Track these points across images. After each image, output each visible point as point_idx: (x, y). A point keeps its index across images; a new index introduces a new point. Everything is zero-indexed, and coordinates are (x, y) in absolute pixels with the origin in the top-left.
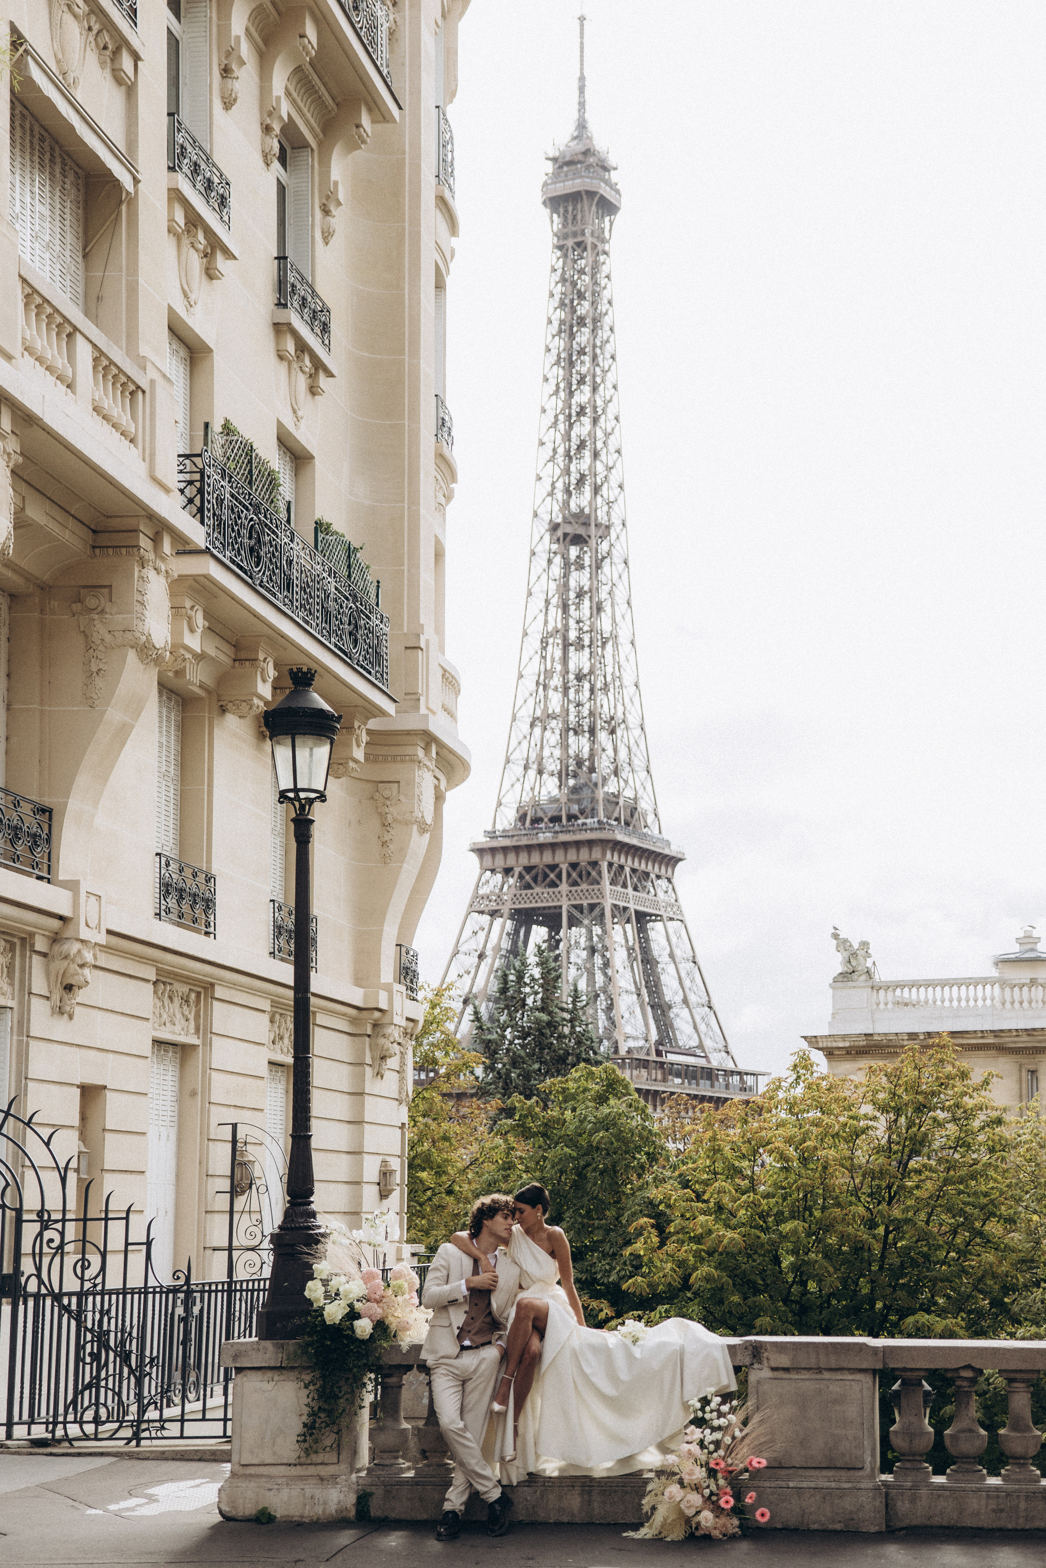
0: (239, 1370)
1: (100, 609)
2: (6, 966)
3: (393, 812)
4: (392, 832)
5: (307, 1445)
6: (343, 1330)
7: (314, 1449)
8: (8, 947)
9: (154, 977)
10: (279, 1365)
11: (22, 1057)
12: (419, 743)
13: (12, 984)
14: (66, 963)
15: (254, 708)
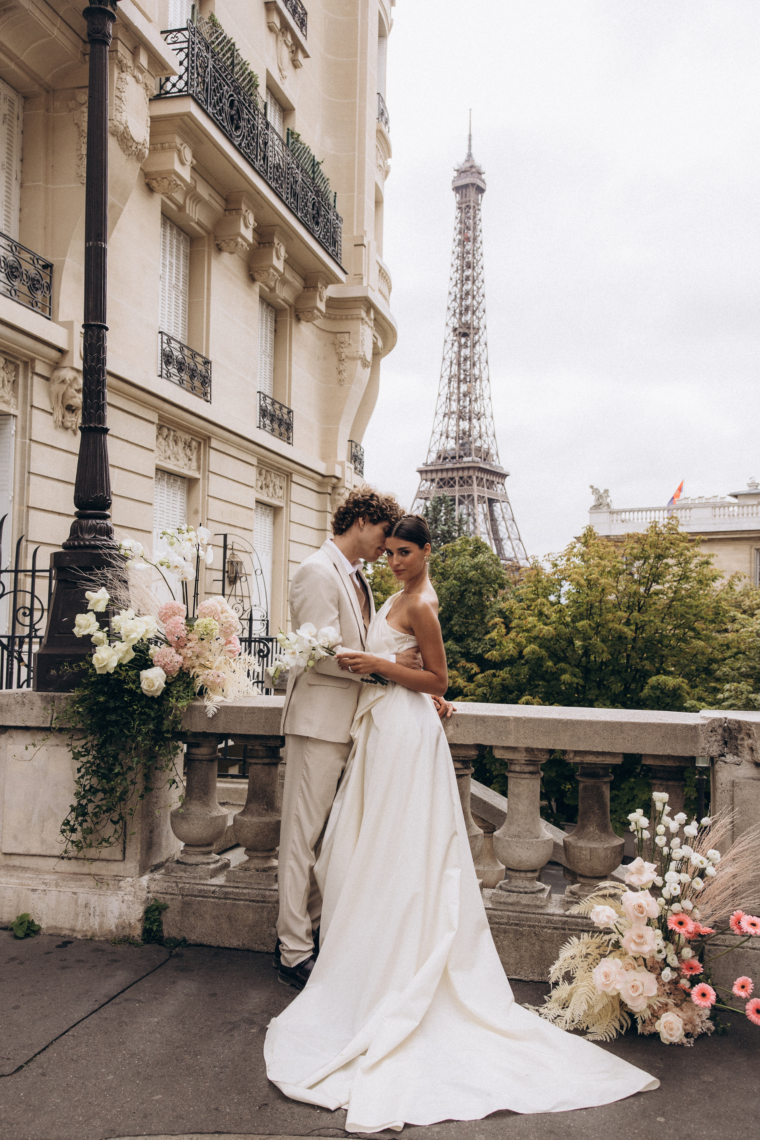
2: (9, 382)
3: (346, 352)
4: (345, 365)
5: (74, 837)
6: (124, 682)
7: (88, 842)
8: (11, 367)
9: (157, 421)
10: (48, 725)
11: (26, 456)
12: (363, 307)
13: (16, 397)
14: (64, 386)
15: (240, 246)
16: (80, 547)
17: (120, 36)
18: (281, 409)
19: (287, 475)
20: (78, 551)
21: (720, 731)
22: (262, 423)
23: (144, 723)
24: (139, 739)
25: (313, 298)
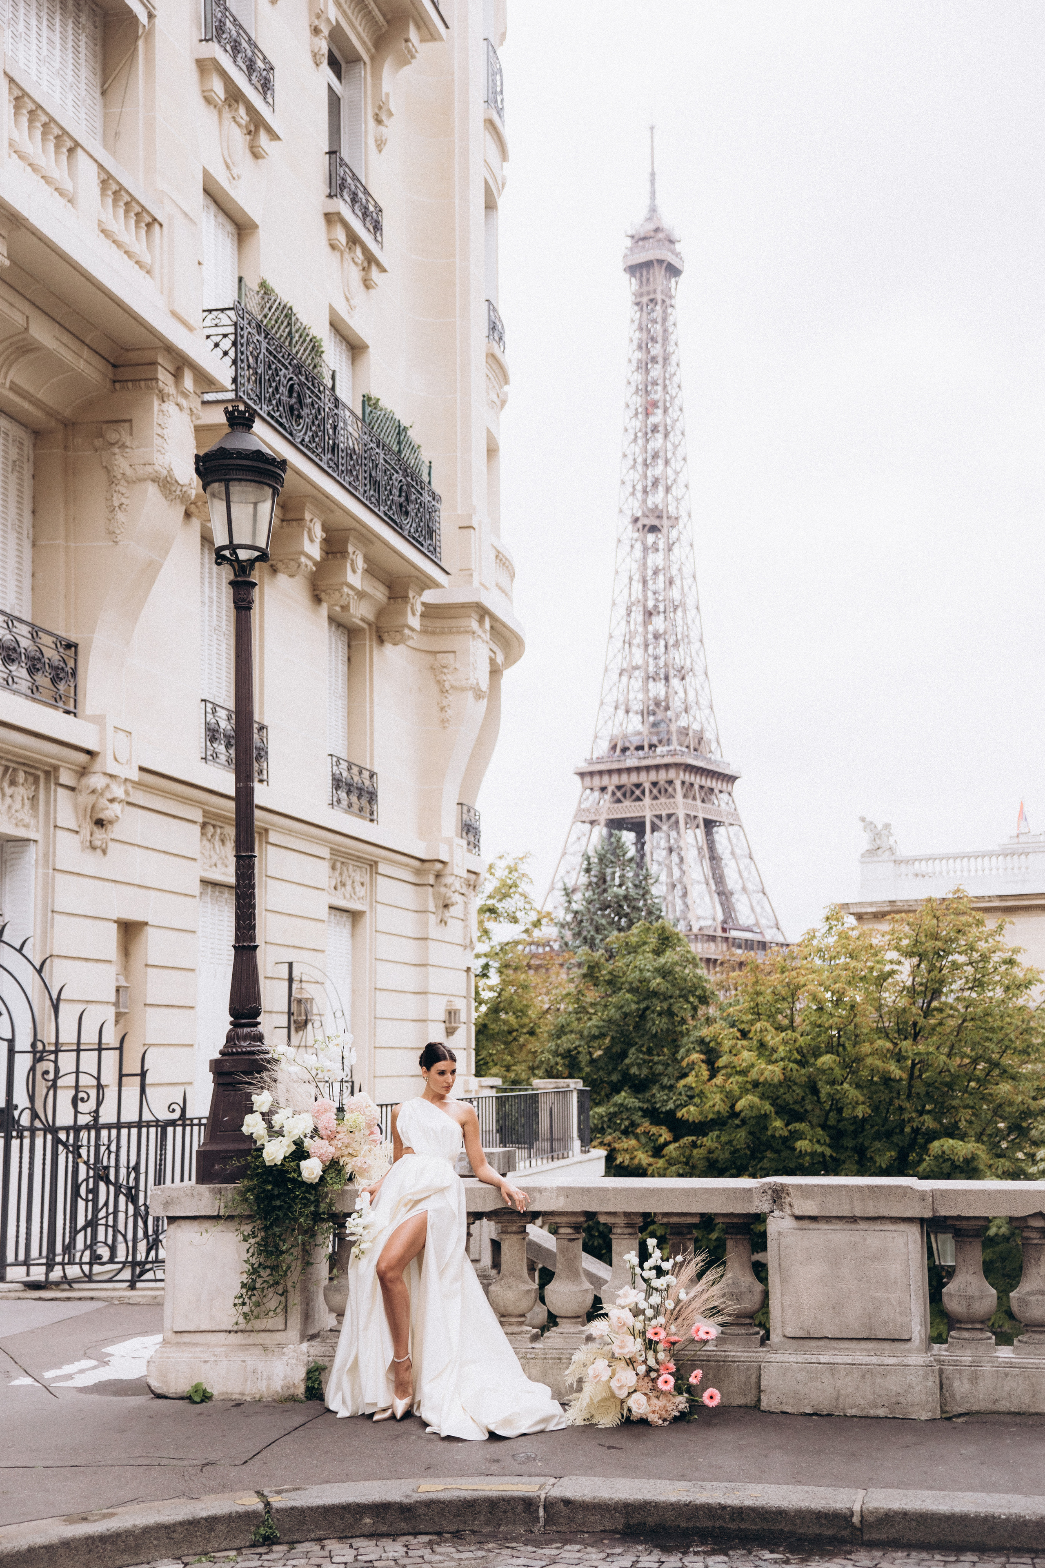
0: (172, 1219)
1: (120, 443)
2: (29, 799)
3: (450, 679)
4: (450, 698)
5: (246, 1309)
6: (287, 1172)
7: (255, 1313)
8: (30, 781)
9: (200, 819)
10: (216, 1214)
11: (48, 890)
12: (473, 615)
13: (36, 816)
14: (94, 797)
15: (303, 567)
16: (238, 1053)
17: (160, 361)
18: (360, 773)
19: (371, 866)
20: (233, 1057)
22: (335, 799)
23: (305, 1206)
24: (302, 1220)
25: (405, 614)
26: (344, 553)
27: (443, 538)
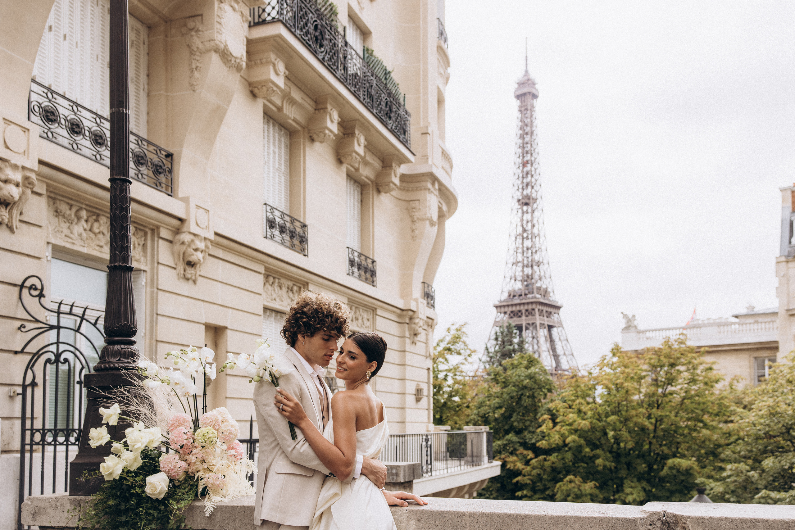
1: (196, 29)
2: (139, 245)
3: (417, 215)
4: (417, 225)
8: (141, 234)
9: (263, 271)
10: (75, 525)
11: (154, 301)
12: (429, 180)
13: (145, 256)
14: (184, 248)
15: (327, 136)
16: (105, 369)
18: (366, 260)
19: (373, 310)
20: (105, 372)
21: (659, 524)
22: (351, 271)
23: (149, 523)
25: (390, 175)
26: (353, 134)
27: (412, 136)
